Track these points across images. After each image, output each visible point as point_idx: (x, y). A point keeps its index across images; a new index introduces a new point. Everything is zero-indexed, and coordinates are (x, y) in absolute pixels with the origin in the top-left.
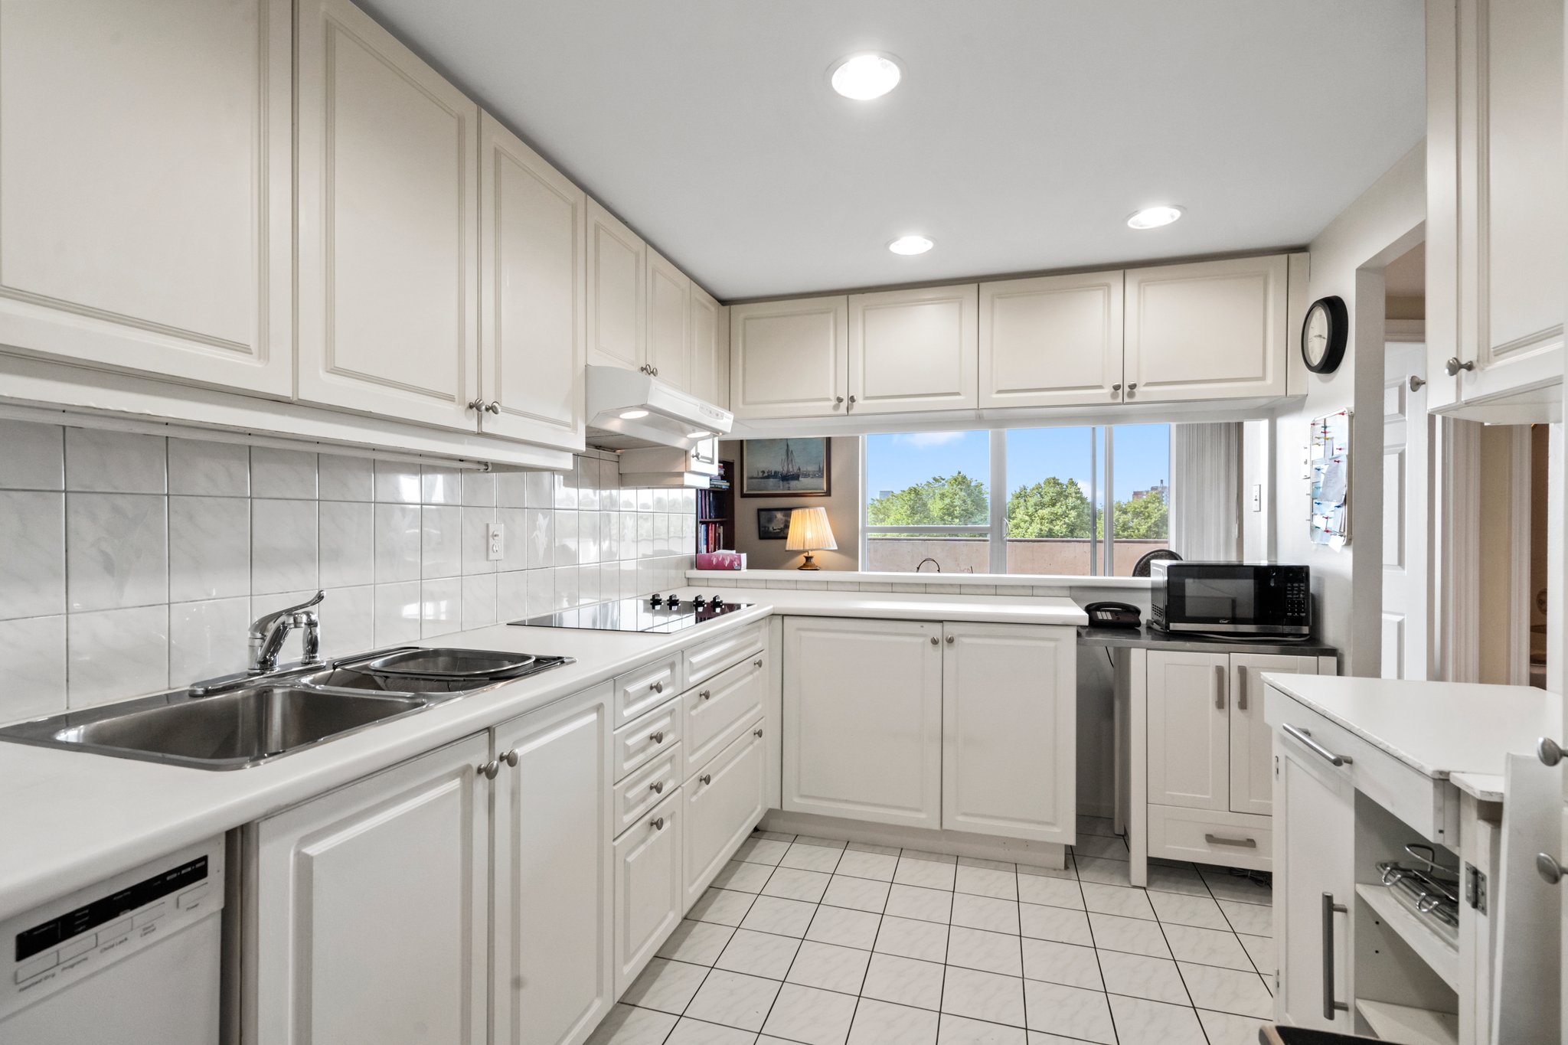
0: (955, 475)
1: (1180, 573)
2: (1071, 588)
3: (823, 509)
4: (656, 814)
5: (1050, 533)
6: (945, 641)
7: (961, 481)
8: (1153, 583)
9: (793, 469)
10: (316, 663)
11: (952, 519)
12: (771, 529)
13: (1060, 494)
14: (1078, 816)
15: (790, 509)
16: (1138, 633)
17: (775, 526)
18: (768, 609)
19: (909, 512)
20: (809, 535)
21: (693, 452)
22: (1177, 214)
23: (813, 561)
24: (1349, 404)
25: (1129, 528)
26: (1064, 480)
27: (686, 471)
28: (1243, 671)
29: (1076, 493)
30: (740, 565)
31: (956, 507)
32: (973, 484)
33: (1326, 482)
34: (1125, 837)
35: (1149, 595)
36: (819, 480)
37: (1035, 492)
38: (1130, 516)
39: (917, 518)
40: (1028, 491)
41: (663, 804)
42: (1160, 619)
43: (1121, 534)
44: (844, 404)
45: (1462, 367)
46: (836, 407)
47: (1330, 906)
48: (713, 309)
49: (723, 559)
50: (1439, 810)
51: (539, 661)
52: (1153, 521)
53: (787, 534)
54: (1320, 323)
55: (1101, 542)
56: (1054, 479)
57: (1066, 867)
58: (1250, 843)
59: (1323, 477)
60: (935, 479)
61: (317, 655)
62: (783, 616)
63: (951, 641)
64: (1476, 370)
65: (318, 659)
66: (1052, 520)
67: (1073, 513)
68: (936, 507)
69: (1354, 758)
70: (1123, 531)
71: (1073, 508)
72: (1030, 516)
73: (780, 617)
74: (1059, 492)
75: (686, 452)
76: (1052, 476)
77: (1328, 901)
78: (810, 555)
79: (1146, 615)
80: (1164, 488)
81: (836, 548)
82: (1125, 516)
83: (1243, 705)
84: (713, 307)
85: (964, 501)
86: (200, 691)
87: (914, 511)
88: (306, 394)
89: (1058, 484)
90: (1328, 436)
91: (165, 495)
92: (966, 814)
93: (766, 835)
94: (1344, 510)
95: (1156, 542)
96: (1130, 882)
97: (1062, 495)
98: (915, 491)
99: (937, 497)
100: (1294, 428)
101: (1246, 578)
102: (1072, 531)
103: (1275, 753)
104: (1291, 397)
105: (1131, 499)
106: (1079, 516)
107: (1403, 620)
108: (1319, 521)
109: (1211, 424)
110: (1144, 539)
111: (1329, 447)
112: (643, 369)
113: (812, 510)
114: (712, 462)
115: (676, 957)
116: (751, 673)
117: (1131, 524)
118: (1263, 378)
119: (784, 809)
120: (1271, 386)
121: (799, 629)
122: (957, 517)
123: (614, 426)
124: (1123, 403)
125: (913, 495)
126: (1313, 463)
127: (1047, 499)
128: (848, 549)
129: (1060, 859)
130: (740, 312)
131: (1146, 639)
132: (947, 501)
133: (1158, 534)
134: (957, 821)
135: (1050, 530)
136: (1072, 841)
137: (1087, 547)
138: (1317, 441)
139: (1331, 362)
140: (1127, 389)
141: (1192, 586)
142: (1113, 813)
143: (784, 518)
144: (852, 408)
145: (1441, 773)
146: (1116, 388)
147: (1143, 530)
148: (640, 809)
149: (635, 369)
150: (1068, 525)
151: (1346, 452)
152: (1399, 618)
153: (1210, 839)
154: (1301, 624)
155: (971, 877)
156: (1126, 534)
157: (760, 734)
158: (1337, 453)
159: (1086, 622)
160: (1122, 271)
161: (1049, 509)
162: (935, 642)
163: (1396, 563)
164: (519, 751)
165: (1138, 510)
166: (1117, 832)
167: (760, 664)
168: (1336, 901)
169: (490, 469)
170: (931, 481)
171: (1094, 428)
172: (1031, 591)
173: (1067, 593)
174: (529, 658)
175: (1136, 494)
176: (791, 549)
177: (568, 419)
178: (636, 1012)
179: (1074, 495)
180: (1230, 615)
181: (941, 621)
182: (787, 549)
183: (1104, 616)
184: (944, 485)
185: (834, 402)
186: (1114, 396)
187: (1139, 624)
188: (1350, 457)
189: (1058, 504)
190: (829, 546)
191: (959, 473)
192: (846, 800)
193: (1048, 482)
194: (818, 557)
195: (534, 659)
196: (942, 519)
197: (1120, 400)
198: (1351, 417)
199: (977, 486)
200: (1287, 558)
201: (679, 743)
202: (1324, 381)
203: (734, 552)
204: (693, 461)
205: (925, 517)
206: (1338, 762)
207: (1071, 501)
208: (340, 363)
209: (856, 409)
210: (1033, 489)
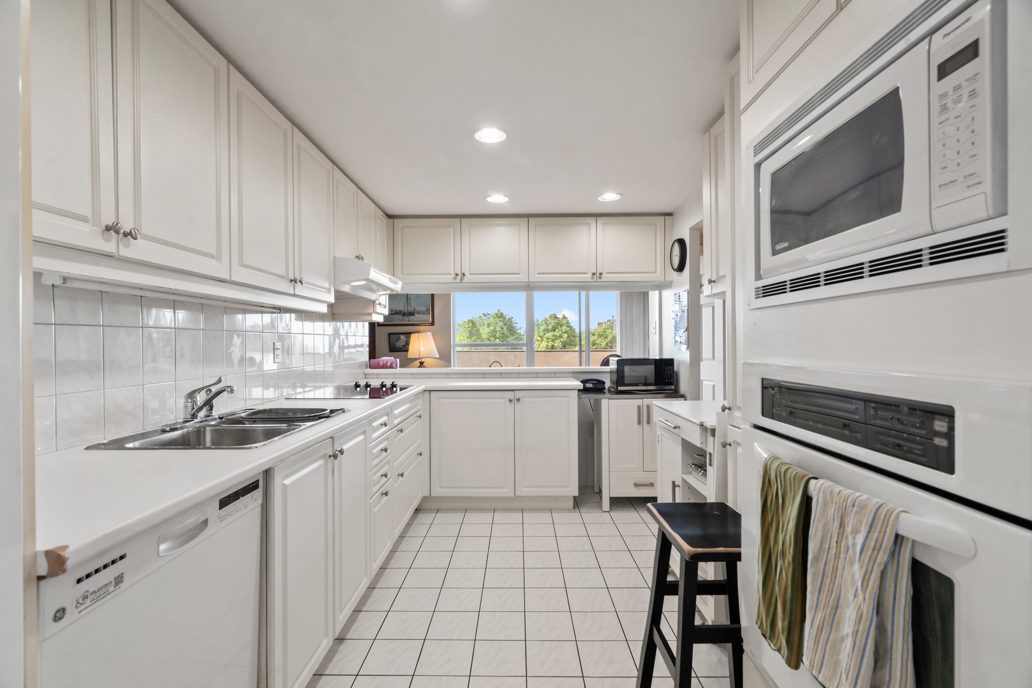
0: (497, 312)
1: (622, 363)
2: (573, 372)
3: (430, 333)
4: (384, 490)
5: (553, 347)
6: (516, 401)
7: (500, 316)
8: (610, 369)
9: (411, 309)
10: (212, 416)
11: (495, 339)
12: (397, 345)
13: (558, 324)
14: (579, 487)
15: (410, 333)
16: (604, 393)
17: (400, 344)
18: (422, 387)
19: (468, 335)
20: (422, 349)
21: (377, 302)
22: (619, 197)
23: (424, 364)
24: (687, 287)
25: (596, 344)
26: (560, 316)
27: (374, 312)
28: (648, 407)
29: (567, 323)
30: (396, 365)
31: (497, 331)
32: (507, 317)
33: (680, 320)
34: (600, 492)
35: (609, 375)
36: (427, 316)
37: (543, 322)
38: (596, 337)
39: (473, 339)
40: (540, 322)
41: (385, 485)
42: (614, 386)
43: (593, 347)
44: (459, 277)
45: (712, 281)
46: (455, 278)
47: (674, 485)
48: (385, 221)
49: (387, 362)
50: (701, 436)
51: (332, 411)
52: (609, 339)
53: (408, 348)
54: (677, 248)
55: (584, 351)
56: (554, 315)
57: (574, 508)
58: (652, 485)
59: (679, 318)
60: (484, 314)
61: (213, 411)
62: (430, 391)
63: (518, 400)
64: (716, 283)
65: (213, 414)
66: (554, 340)
67: (565, 336)
68: (485, 332)
69: (680, 426)
70: (593, 346)
71: (566, 332)
72: (541, 337)
73: (428, 392)
74: (558, 323)
75: (374, 302)
76: (553, 313)
77: (674, 483)
78: (423, 361)
79: (608, 384)
80: (614, 320)
81: (438, 357)
82: (594, 337)
83: (648, 422)
84: (385, 220)
85: (502, 328)
86: (168, 429)
87: (471, 335)
88: (234, 278)
89: (557, 318)
90: (681, 300)
91: (140, 327)
92: (527, 487)
93: (422, 511)
94: (686, 333)
95: (611, 351)
96: (602, 510)
97: (558, 325)
98: (472, 322)
99: (486, 326)
100: (668, 294)
101: (651, 364)
102: (564, 346)
103: (658, 434)
104: (667, 281)
105: (597, 328)
106: (569, 337)
107: (714, 384)
108: (678, 338)
109: (637, 292)
110: (604, 350)
111: (681, 305)
112: (356, 257)
113: (424, 334)
114: (385, 307)
115: (389, 567)
116: (416, 422)
117: (597, 342)
118: (655, 272)
119: (432, 495)
120: (658, 276)
121: (439, 398)
122: (498, 338)
123: (346, 289)
124: (596, 282)
125: (470, 324)
126: (675, 312)
127: (550, 327)
128: (445, 358)
129: (571, 504)
130: (399, 223)
131: (608, 395)
132: (492, 328)
133: (611, 347)
134: (522, 491)
135: (553, 346)
136: (577, 494)
137: (577, 354)
138: (676, 302)
139: (681, 268)
140: (598, 275)
141: (627, 369)
142: (594, 484)
143: (405, 339)
144: (463, 279)
145: (701, 423)
146: (594, 274)
147: (603, 345)
148: (378, 486)
149: (353, 257)
150: (563, 342)
151: (686, 308)
152: (713, 383)
153: (636, 485)
154: (672, 385)
155: (529, 517)
156: (594, 347)
157: (421, 454)
158: (683, 308)
159: (582, 388)
160: (595, 218)
161: (552, 333)
162: (511, 401)
163: (712, 358)
164: (345, 447)
165: (600, 333)
166: (596, 491)
167: (420, 417)
168: (676, 483)
169: (282, 312)
170: (482, 315)
171: (580, 293)
172: (555, 375)
173: (571, 375)
174: (326, 410)
175: (599, 324)
176: (411, 357)
177: (327, 285)
178: (375, 590)
179: (565, 324)
180: (644, 382)
181: (513, 390)
182: (409, 357)
183: (589, 385)
184: (489, 318)
185: (453, 276)
186: (592, 278)
187: (605, 389)
188: (688, 310)
189: (557, 330)
190: (434, 355)
191: (499, 311)
192: (466, 487)
193: (551, 317)
194: (427, 361)
195: (329, 411)
196: (489, 339)
197: (595, 280)
198: (688, 293)
199: (509, 319)
200: (666, 356)
201: (391, 455)
202: (679, 276)
203: (393, 358)
204: (378, 306)
205: (478, 338)
206: (675, 428)
207: (564, 328)
208: (245, 262)
209: (465, 280)
210: (543, 321)
